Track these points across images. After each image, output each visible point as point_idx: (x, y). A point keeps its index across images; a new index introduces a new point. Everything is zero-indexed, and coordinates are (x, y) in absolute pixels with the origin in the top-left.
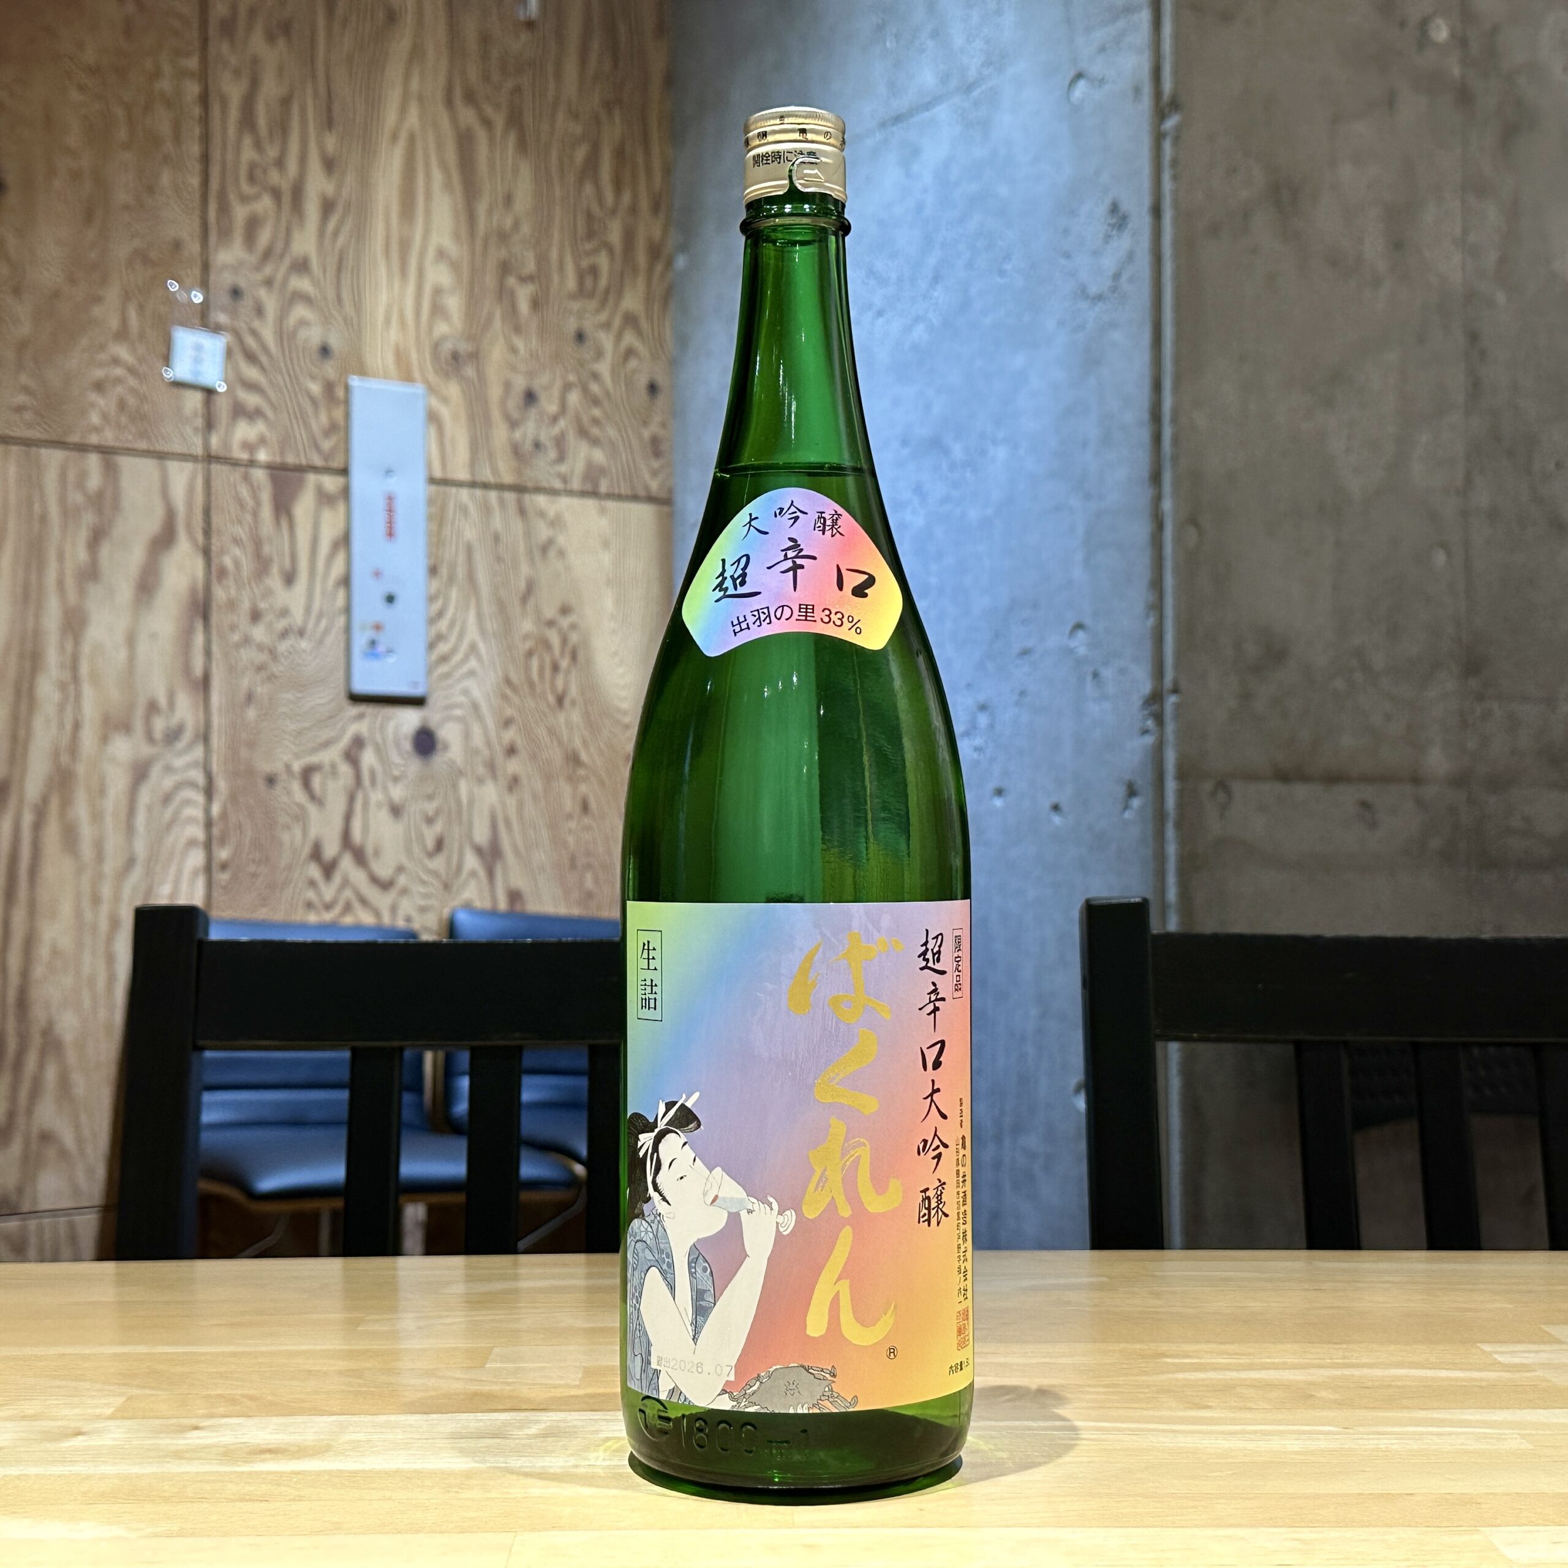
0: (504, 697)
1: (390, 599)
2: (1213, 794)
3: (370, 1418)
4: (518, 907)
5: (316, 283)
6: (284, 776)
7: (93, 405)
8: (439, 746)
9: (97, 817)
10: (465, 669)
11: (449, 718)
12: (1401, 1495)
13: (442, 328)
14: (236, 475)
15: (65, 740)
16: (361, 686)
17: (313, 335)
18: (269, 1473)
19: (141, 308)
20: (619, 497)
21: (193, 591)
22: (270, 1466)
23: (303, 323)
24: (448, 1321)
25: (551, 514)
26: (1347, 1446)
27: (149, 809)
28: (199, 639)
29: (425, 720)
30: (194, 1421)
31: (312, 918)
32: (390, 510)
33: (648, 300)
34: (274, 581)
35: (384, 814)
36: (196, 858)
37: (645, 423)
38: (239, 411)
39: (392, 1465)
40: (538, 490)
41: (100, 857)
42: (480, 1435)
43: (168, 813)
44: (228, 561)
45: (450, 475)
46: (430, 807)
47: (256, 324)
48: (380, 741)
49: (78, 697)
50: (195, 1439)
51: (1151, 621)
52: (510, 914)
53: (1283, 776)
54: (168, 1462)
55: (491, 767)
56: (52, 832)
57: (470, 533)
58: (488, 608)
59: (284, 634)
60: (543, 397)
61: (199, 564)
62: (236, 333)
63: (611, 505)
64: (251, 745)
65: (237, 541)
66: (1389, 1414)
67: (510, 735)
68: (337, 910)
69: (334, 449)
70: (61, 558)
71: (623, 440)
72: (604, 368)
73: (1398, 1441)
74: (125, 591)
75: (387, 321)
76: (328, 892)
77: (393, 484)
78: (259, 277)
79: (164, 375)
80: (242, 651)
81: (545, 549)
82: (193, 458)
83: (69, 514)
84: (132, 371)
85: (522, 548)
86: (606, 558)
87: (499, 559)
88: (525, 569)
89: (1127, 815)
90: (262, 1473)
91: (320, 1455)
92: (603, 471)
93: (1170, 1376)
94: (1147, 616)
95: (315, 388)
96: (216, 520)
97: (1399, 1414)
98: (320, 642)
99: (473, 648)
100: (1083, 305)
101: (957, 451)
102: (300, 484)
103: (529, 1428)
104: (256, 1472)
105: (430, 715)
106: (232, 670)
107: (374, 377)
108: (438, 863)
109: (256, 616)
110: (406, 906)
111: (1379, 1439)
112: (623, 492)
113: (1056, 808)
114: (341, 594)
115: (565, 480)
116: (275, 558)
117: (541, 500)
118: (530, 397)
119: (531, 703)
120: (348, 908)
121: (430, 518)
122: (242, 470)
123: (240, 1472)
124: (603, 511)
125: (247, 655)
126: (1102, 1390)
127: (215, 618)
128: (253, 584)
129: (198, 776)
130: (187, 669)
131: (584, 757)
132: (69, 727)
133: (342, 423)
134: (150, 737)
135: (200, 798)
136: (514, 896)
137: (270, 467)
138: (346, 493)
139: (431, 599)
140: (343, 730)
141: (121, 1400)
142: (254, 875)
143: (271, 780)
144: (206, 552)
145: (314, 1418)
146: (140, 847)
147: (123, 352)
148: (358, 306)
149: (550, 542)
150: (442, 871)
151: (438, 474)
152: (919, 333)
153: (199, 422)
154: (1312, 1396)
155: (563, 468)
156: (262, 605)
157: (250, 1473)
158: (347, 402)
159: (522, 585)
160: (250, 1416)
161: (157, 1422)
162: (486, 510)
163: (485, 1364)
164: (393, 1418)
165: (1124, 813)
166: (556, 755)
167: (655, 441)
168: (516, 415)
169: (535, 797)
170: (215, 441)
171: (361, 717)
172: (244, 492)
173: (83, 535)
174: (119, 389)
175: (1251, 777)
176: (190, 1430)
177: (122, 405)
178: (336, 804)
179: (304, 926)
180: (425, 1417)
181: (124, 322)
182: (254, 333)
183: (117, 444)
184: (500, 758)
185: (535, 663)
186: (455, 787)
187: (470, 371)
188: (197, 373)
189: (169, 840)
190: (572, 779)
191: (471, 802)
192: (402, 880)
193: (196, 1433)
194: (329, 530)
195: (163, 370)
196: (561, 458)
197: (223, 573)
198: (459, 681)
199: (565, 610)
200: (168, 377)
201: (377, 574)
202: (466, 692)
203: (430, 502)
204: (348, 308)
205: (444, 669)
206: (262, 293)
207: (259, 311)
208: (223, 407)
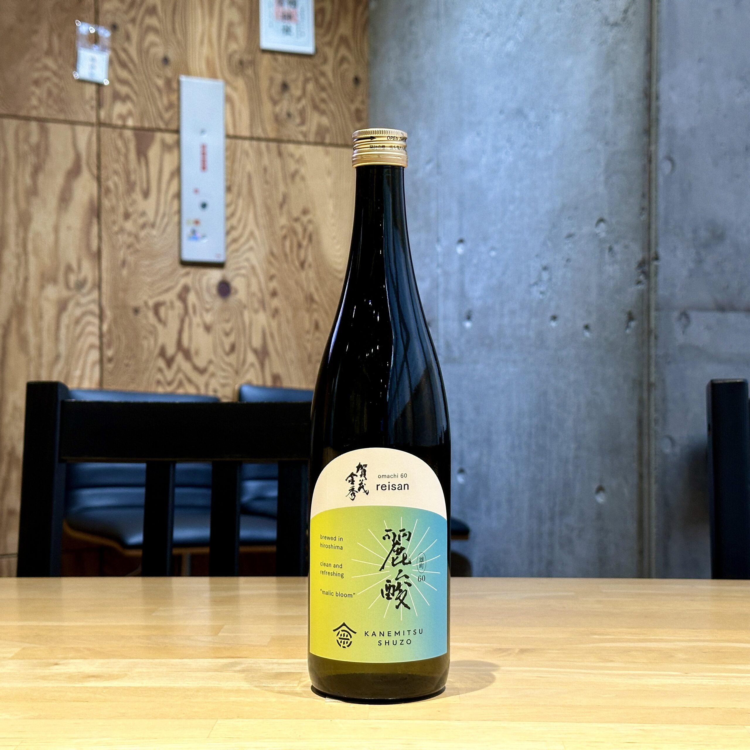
0: (270, 263)
1: (204, 206)
2: (680, 319)
3: (151, 660)
4: (278, 384)
5: (160, 21)
6: (143, 309)
7: (33, 93)
8: (233, 291)
9: (38, 331)
10: (246, 247)
11: (238, 275)
12: (707, 708)
13: (233, 46)
14: (115, 134)
15: (19, 287)
16: (188, 256)
17: (159, 51)
18: (91, 688)
19: (60, 36)
20: (337, 145)
21: (91, 202)
22: (93, 684)
23: (153, 44)
24: (202, 611)
25: (297, 156)
26: (684, 683)
27: (68, 327)
28: (95, 229)
29: (224, 277)
30: (56, 661)
31: (160, 390)
32: (204, 154)
33: (354, 28)
34: (137, 196)
35: (201, 330)
36: (95, 355)
37: (352, 101)
38: (117, 97)
39: (158, 685)
40: (289, 141)
41: (40, 355)
42: (208, 670)
43: (78, 329)
44: (111, 184)
45: (238, 133)
46: (228, 327)
47: (126, 45)
48: (198, 288)
49: (27, 262)
50: (55, 669)
51: (644, 217)
52: (274, 388)
53: (721, 308)
54: (38, 681)
55: (263, 303)
56: (13, 341)
57: (249, 167)
58: (261, 210)
59: (143, 226)
60: (292, 86)
61: (94, 186)
62: (114, 50)
63: (332, 150)
64: (125, 290)
65: (116, 172)
66: (713, 666)
67: (274, 284)
68: (175, 384)
69: (171, 118)
70: (16, 182)
71: (339, 111)
72: (328, 69)
73: (713, 681)
74: (53, 201)
75: (202, 43)
76: (169, 375)
77: (205, 138)
78: (127, 18)
79: (74, 76)
80: (120, 237)
81: (293, 176)
82: (91, 124)
83: (20, 157)
84: (55, 73)
85: (280, 175)
86: (329, 181)
87: (267, 182)
88: (282, 188)
89: (628, 331)
90: (87, 687)
91: (120, 679)
92: (327, 130)
93: (595, 645)
94: (641, 214)
95: (160, 82)
96: (104, 160)
97: (719, 667)
98: (164, 231)
99: (252, 234)
100: (606, 29)
101: (532, 116)
102: (151, 140)
103: (235, 667)
104: (83, 687)
105: (228, 273)
106: (114, 247)
107: (195, 76)
108: (232, 359)
109: (127, 216)
110: (214, 384)
111: (703, 679)
112: (340, 142)
113: (587, 327)
114: (176, 203)
115: (305, 135)
116: (138, 183)
117: (291, 147)
118: (285, 87)
119: (285, 266)
120: (181, 384)
121: (227, 158)
122: (118, 131)
123: (75, 687)
124: (327, 153)
125: (122, 239)
126: (555, 651)
127: (103, 216)
128: (125, 196)
129: (95, 308)
130: (88, 246)
131: (316, 297)
132: (21, 279)
133: (176, 102)
134: (67, 286)
135: (96, 321)
136: (276, 378)
137: (135, 129)
138: (178, 143)
139: (228, 206)
140: (177, 283)
141: (19, 649)
142: (127, 365)
143: (136, 311)
144: (99, 179)
145: (120, 660)
146: (63, 348)
147: (50, 62)
148: (185, 34)
149: (296, 172)
150: (234, 363)
151: (231, 132)
152: (510, 47)
153: (94, 103)
154: (672, 656)
155: (304, 128)
156: (131, 210)
157: (81, 687)
158: (178, 91)
159: (280, 198)
160: (85, 659)
161: (35, 661)
162: (259, 153)
163: (218, 633)
164: (163, 660)
165: (626, 330)
166: (300, 297)
167: (358, 111)
168: (276, 97)
169: (288, 321)
170: (103, 114)
171: (187, 274)
172: (120, 143)
173: (29, 169)
174: (48, 84)
175: (702, 309)
176: (53, 665)
177: (50, 93)
178: (174, 325)
179: (156, 394)
180: (180, 660)
181: (50, 44)
182: (125, 50)
183: (47, 116)
184: (267, 297)
185: (288, 243)
186: (242, 314)
187: (249, 72)
188: (92, 74)
189: (79, 345)
190: (308, 310)
191: (251, 324)
192: (212, 368)
193: (57, 667)
194: (168, 167)
195: (74, 72)
196: (303, 123)
197: (108, 191)
198: (244, 252)
199: (305, 212)
200: (77, 76)
201: (196, 191)
202: (247, 260)
203: (227, 149)
204: (179, 36)
205: (234, 246)
206: (130, 27)
207: (128, 37)
208: (107, 94)
